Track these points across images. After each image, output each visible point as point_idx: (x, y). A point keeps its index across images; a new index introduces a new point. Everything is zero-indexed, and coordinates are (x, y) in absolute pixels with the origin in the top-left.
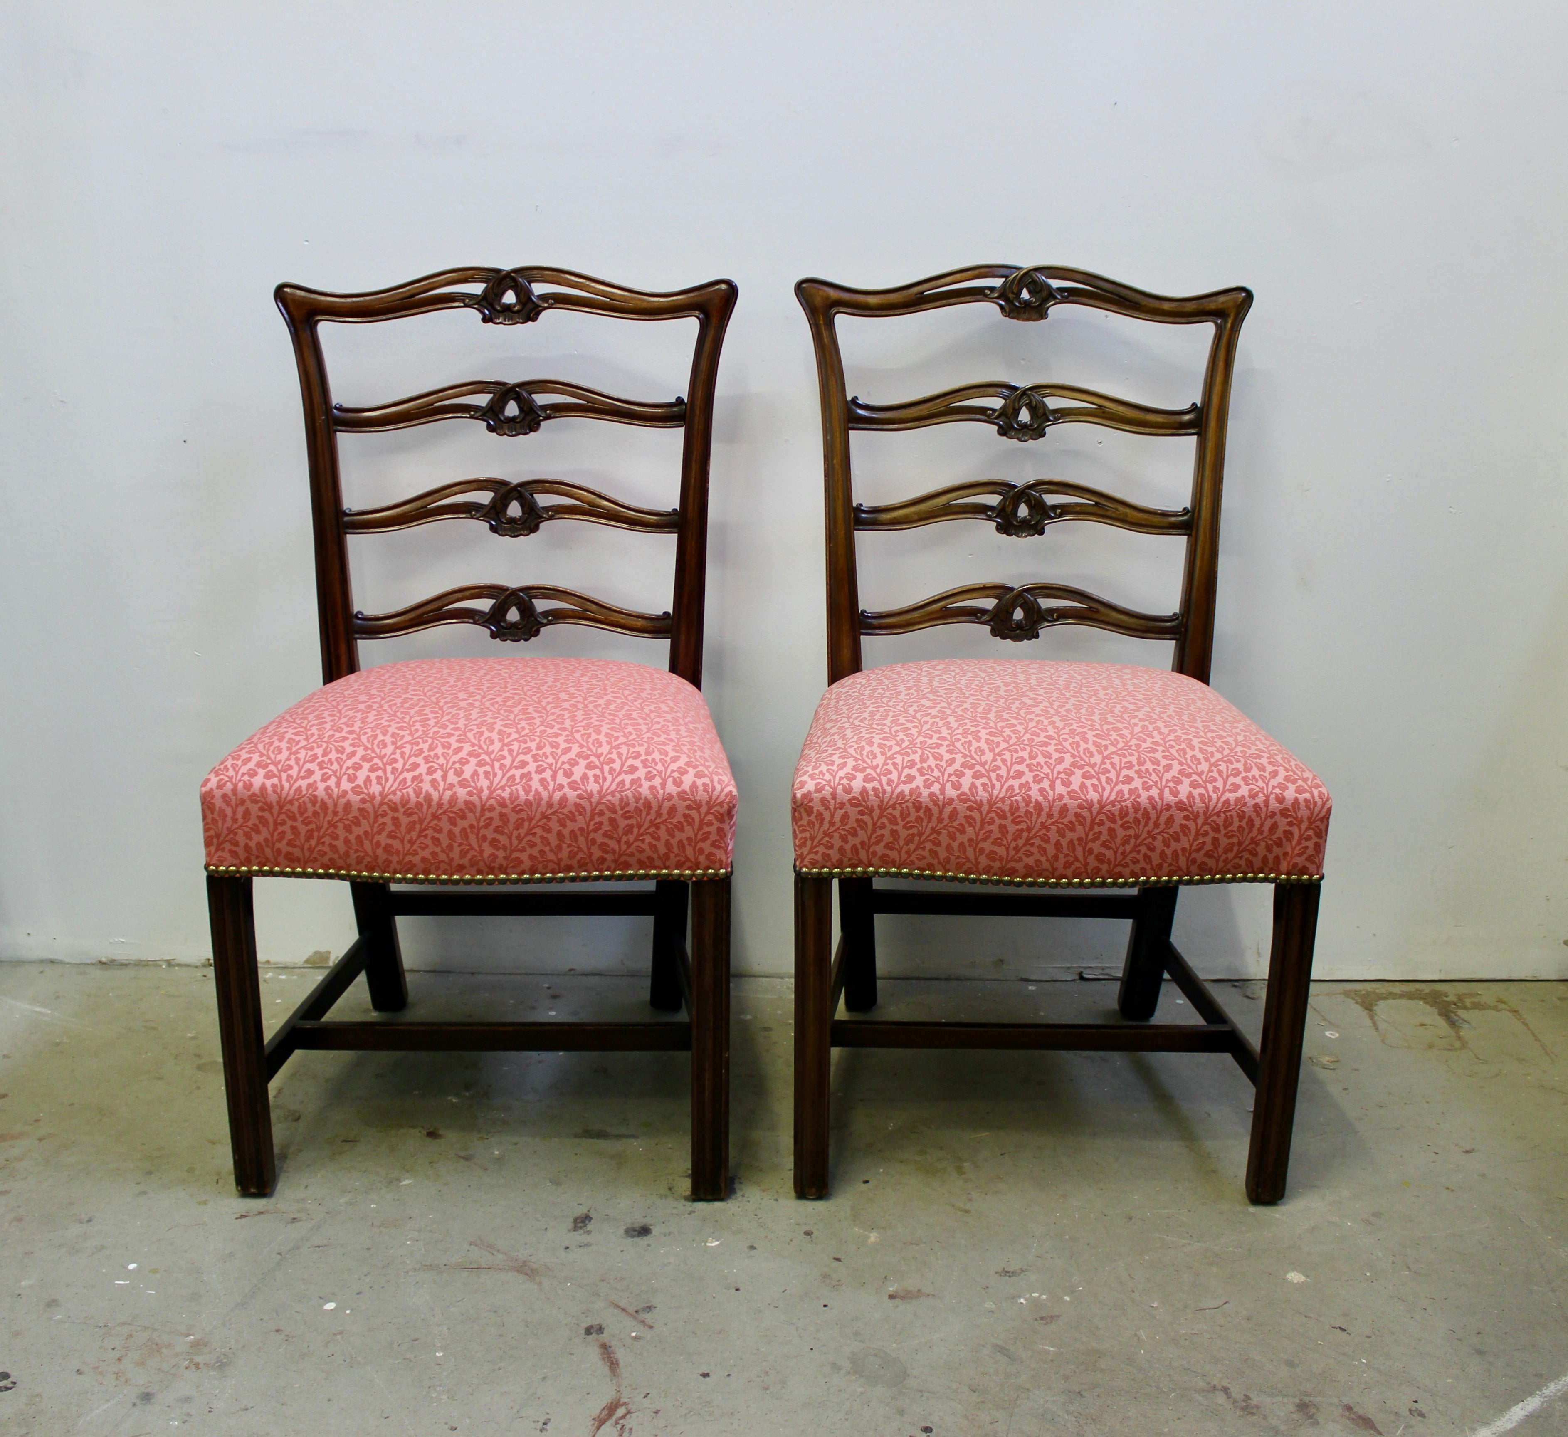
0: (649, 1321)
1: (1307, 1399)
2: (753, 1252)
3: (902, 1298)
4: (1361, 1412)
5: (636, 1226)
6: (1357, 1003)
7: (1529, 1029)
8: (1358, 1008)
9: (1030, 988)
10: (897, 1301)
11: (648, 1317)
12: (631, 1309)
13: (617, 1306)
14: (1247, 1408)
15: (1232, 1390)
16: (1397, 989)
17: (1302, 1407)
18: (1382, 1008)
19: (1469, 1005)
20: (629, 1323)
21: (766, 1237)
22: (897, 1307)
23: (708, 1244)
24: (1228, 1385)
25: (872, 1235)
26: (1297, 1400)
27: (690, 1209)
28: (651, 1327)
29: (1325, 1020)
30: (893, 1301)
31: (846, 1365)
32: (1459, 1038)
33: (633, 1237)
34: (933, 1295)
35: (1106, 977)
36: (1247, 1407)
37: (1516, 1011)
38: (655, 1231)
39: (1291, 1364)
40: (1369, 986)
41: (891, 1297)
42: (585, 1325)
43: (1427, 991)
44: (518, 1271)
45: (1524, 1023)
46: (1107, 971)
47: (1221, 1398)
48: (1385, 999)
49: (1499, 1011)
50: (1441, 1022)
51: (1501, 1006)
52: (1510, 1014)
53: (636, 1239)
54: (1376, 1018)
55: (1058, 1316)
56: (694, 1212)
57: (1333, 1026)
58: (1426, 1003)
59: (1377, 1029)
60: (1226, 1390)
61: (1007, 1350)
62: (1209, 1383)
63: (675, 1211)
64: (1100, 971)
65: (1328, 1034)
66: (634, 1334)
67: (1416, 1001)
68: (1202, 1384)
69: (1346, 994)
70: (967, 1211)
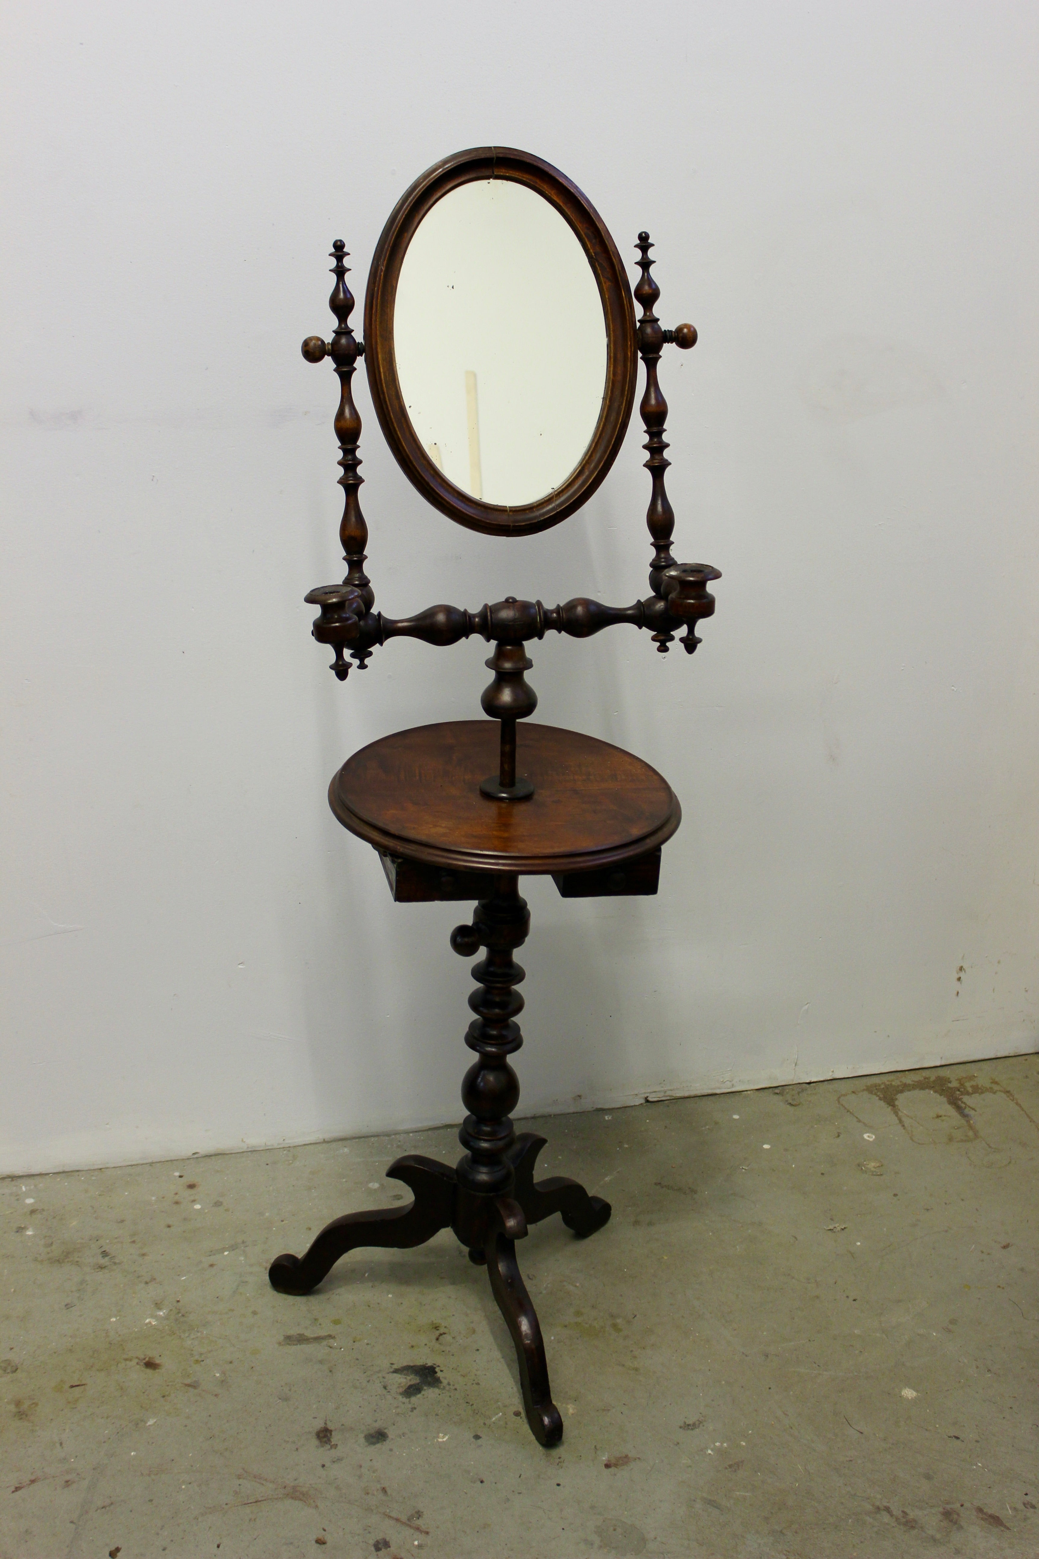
0: (423, 1528)
1: (948, 1507)
2: (479, 1441)
3: (616, 1465)
4: (990, 1512)
5: (372, 1431)
6: (880, 1099)
7: (1023, 1110)
8: (882, 1103)
9: (606, 1118)
10: (612, 1470)
11: (420, 1522)
12: (404, 1518)
13: (390, 1517)
14: (910, 1524)
15: (892, 1508)
16: (909, 1079)
17: (947, 1514)
18: (901, 1099)
19: (970, 1090)
20: (408, 1532)
21: (485, 1424)
22: (615, 1475)
23: (440, 1440)
24: (888, 1504)
25: (569, 1406)
26: (941, 1509)
27: (410, 1406)
28: (427, 1533)
29: (859, 1121)
30: (610, 1470)
31: (597, 1541)
32: (971, 1127)
33: (374, 1444)
34: (639, 1458)
35: (668, 1098)
36: (907, 1522)
37: (1008, 1092)
38: (391, 1433)
39: (928, 1477)
40: (885, 1079)
41: (607, 1466)
42: (372, 1542)
43: (933, 1078)
44: (292, 1498)
45: (1017, 1104)
46: (668, 1093)
47: (886, 1518)
48: (902, 1092)
49: (995, 1093)
50: (951, 1111)
51: (996, 1087)
52: (1003, 1095)
53: (378, 1446)
54: (900, 1114)
55: (742, 1462)
56: (415, 1408)
57: (870, 1128)
58: (935, 1092)
59: (903, 1126)
60: (887, 1509)
61: (715, 1501)
62: (873, 1505)
63: (399, 1410)
64: (662, 1094)
65: (866, 1136)
66: (416, 1543)
67: (927, 1090)
68: (868, 1507)
69: (870, 1090)
70: (636, 1369)
